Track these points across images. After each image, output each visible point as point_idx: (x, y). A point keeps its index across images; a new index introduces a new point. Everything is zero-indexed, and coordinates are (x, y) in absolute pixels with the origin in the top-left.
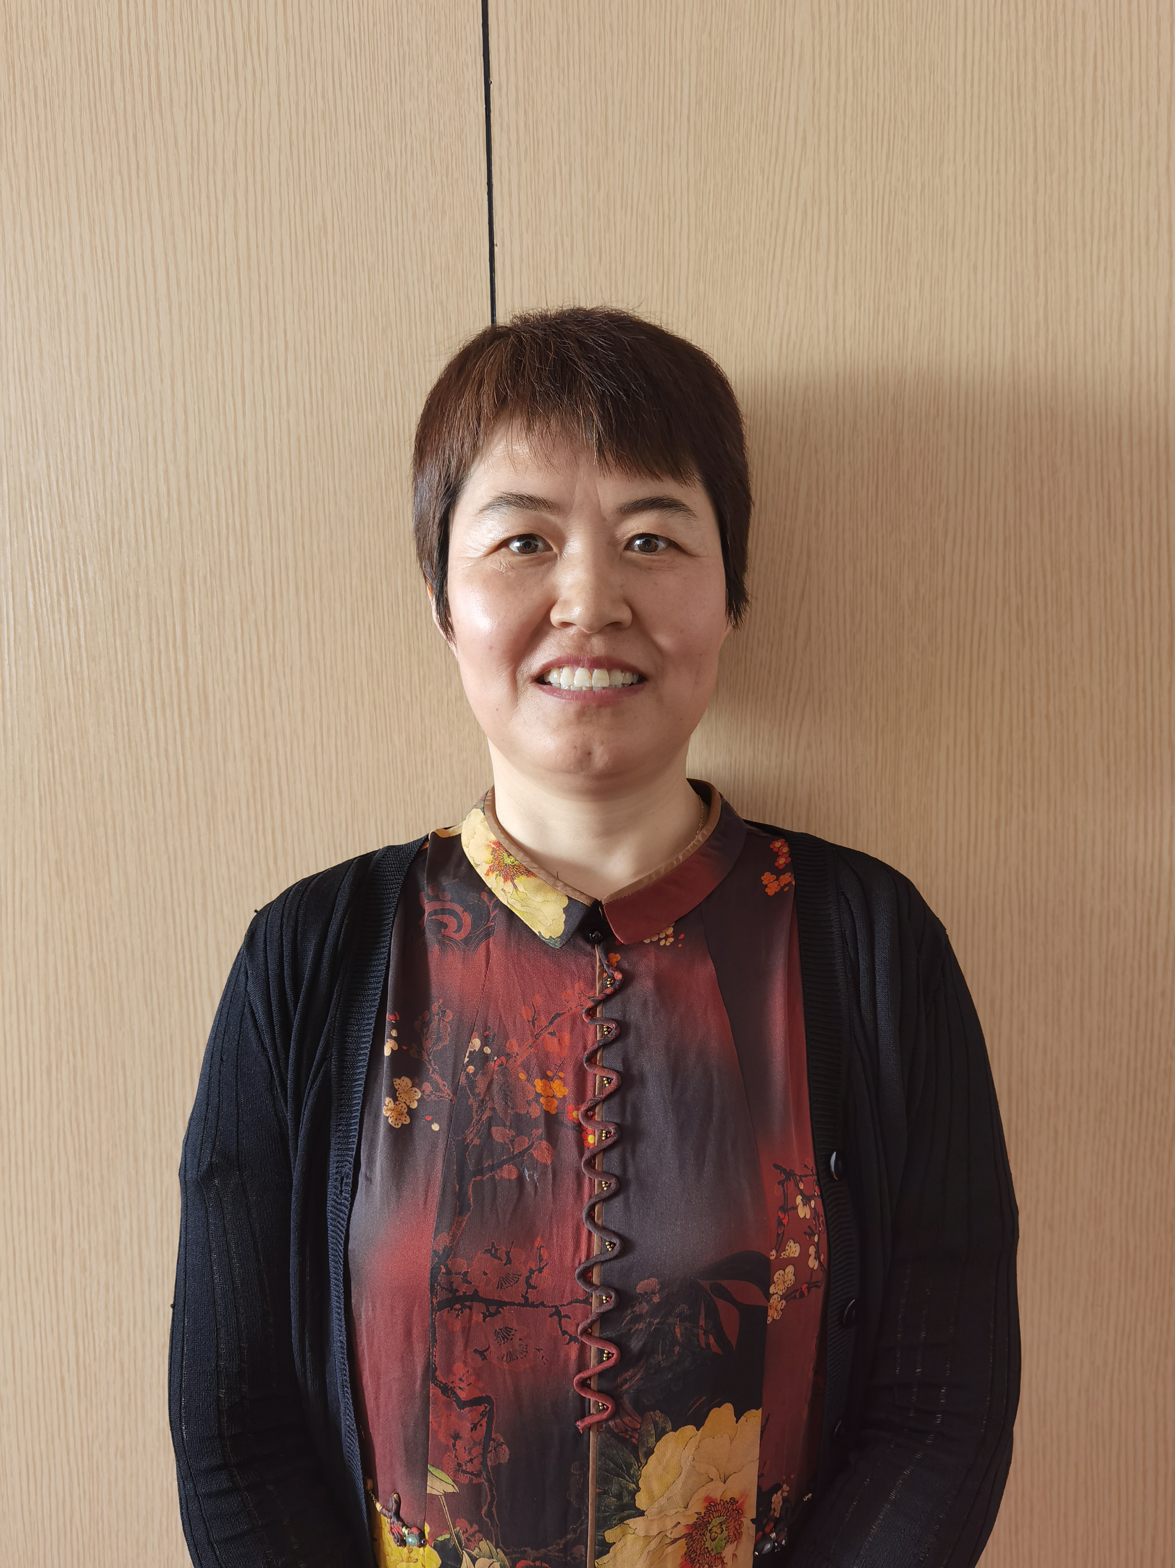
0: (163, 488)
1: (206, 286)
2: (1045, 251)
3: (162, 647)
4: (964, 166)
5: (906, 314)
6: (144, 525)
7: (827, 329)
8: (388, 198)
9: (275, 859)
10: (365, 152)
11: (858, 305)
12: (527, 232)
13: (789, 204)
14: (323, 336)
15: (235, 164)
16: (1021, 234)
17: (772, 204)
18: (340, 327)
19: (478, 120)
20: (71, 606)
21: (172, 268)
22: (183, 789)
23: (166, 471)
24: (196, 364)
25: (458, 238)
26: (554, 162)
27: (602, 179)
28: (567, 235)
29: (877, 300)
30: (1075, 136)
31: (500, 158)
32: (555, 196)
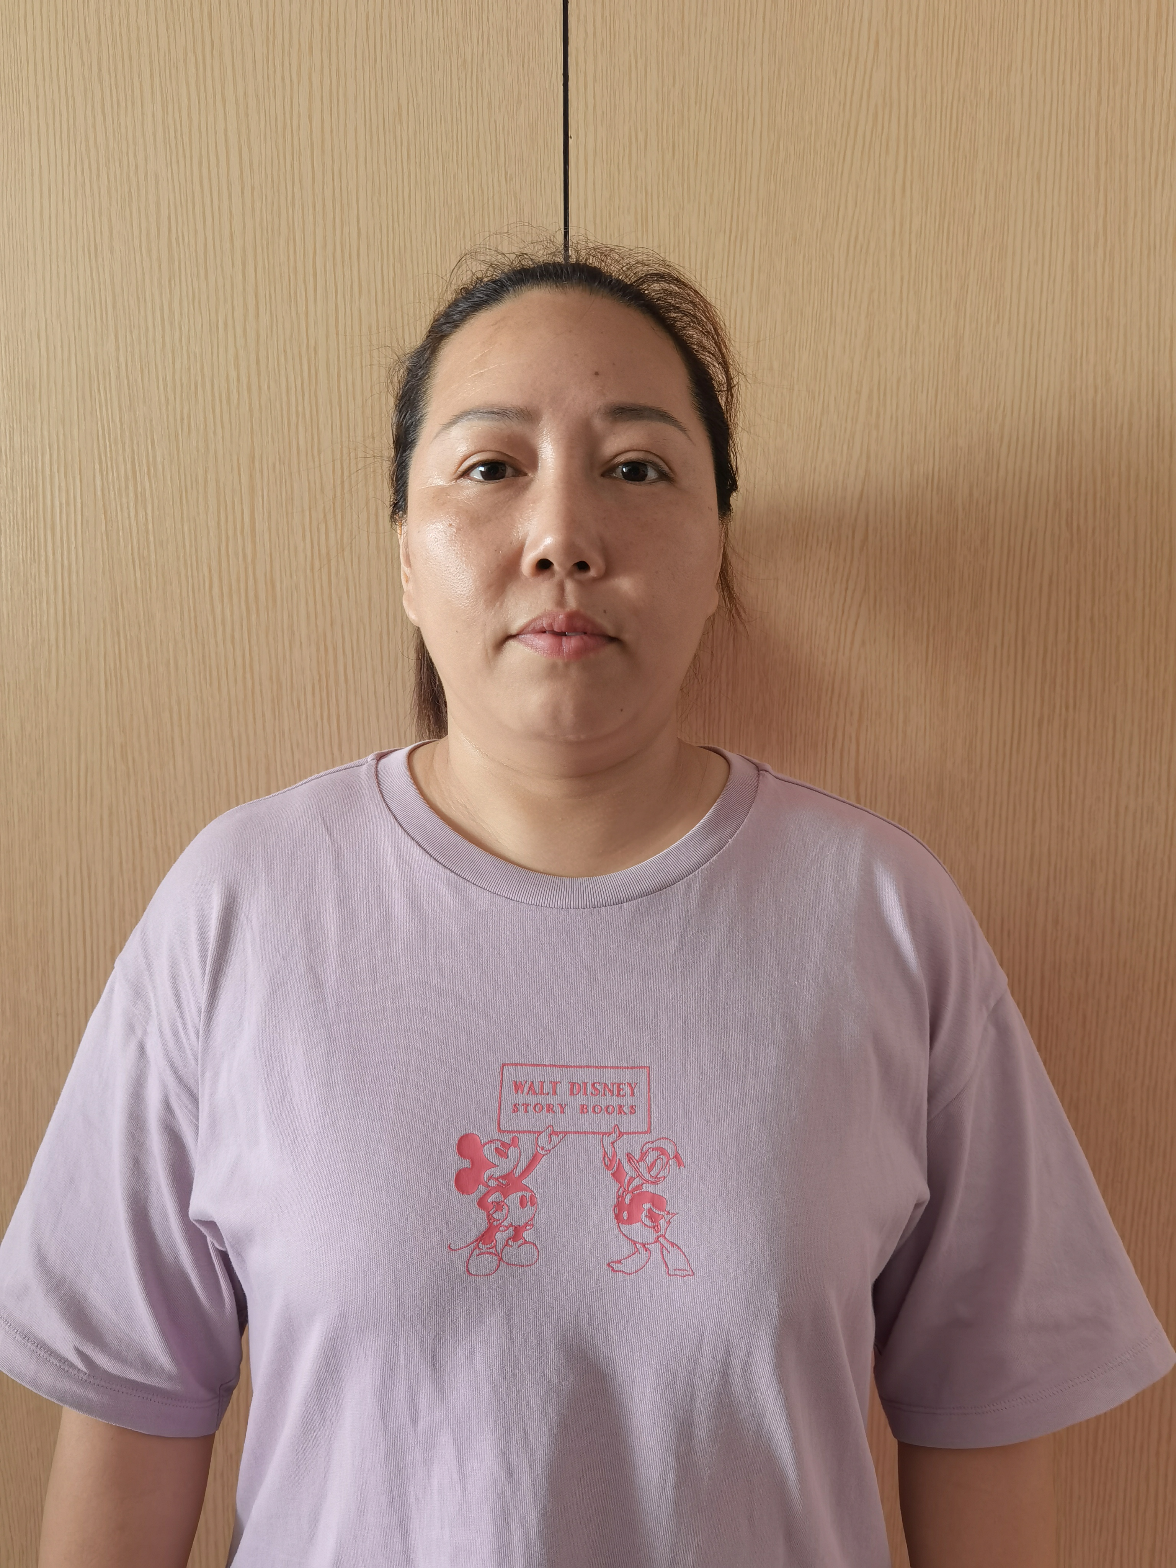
0: (233, 374)
1: (279, 170)
2: (1106, 163)
3: (230, 533)
4: (1031, 75)
5: (971, 219)
6: (214, 411)
7: (894, 232)
8: (464, 87)
9: (340, 745)
10: (442, 39)
11: (924, 210)
12: (602, 125)
13: (860, 105)
14: (396, 225)
15: (311, 48)
16: (1084, 146)
17: (844, 105)
18: (413, 216)
19: (556, 9)
20: (139, 490)
21: (245, 149)
22: (248, 676)
23: (237, 357)
24: (268, 248)
25: (533, 130)
26: (630, 56)
27: (677, 73)
28: (641, 130)
29: (943, 205)
30: (1138, 49)
31: (577, 49)
32: (630, 89)
